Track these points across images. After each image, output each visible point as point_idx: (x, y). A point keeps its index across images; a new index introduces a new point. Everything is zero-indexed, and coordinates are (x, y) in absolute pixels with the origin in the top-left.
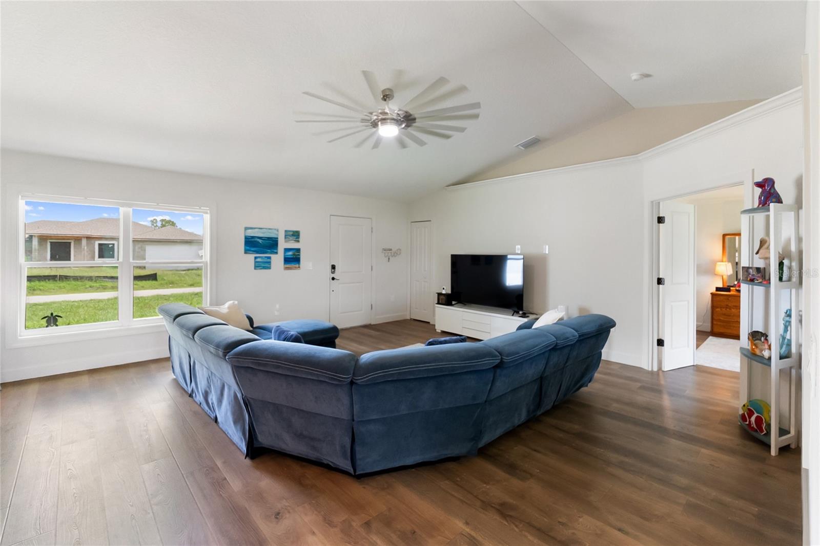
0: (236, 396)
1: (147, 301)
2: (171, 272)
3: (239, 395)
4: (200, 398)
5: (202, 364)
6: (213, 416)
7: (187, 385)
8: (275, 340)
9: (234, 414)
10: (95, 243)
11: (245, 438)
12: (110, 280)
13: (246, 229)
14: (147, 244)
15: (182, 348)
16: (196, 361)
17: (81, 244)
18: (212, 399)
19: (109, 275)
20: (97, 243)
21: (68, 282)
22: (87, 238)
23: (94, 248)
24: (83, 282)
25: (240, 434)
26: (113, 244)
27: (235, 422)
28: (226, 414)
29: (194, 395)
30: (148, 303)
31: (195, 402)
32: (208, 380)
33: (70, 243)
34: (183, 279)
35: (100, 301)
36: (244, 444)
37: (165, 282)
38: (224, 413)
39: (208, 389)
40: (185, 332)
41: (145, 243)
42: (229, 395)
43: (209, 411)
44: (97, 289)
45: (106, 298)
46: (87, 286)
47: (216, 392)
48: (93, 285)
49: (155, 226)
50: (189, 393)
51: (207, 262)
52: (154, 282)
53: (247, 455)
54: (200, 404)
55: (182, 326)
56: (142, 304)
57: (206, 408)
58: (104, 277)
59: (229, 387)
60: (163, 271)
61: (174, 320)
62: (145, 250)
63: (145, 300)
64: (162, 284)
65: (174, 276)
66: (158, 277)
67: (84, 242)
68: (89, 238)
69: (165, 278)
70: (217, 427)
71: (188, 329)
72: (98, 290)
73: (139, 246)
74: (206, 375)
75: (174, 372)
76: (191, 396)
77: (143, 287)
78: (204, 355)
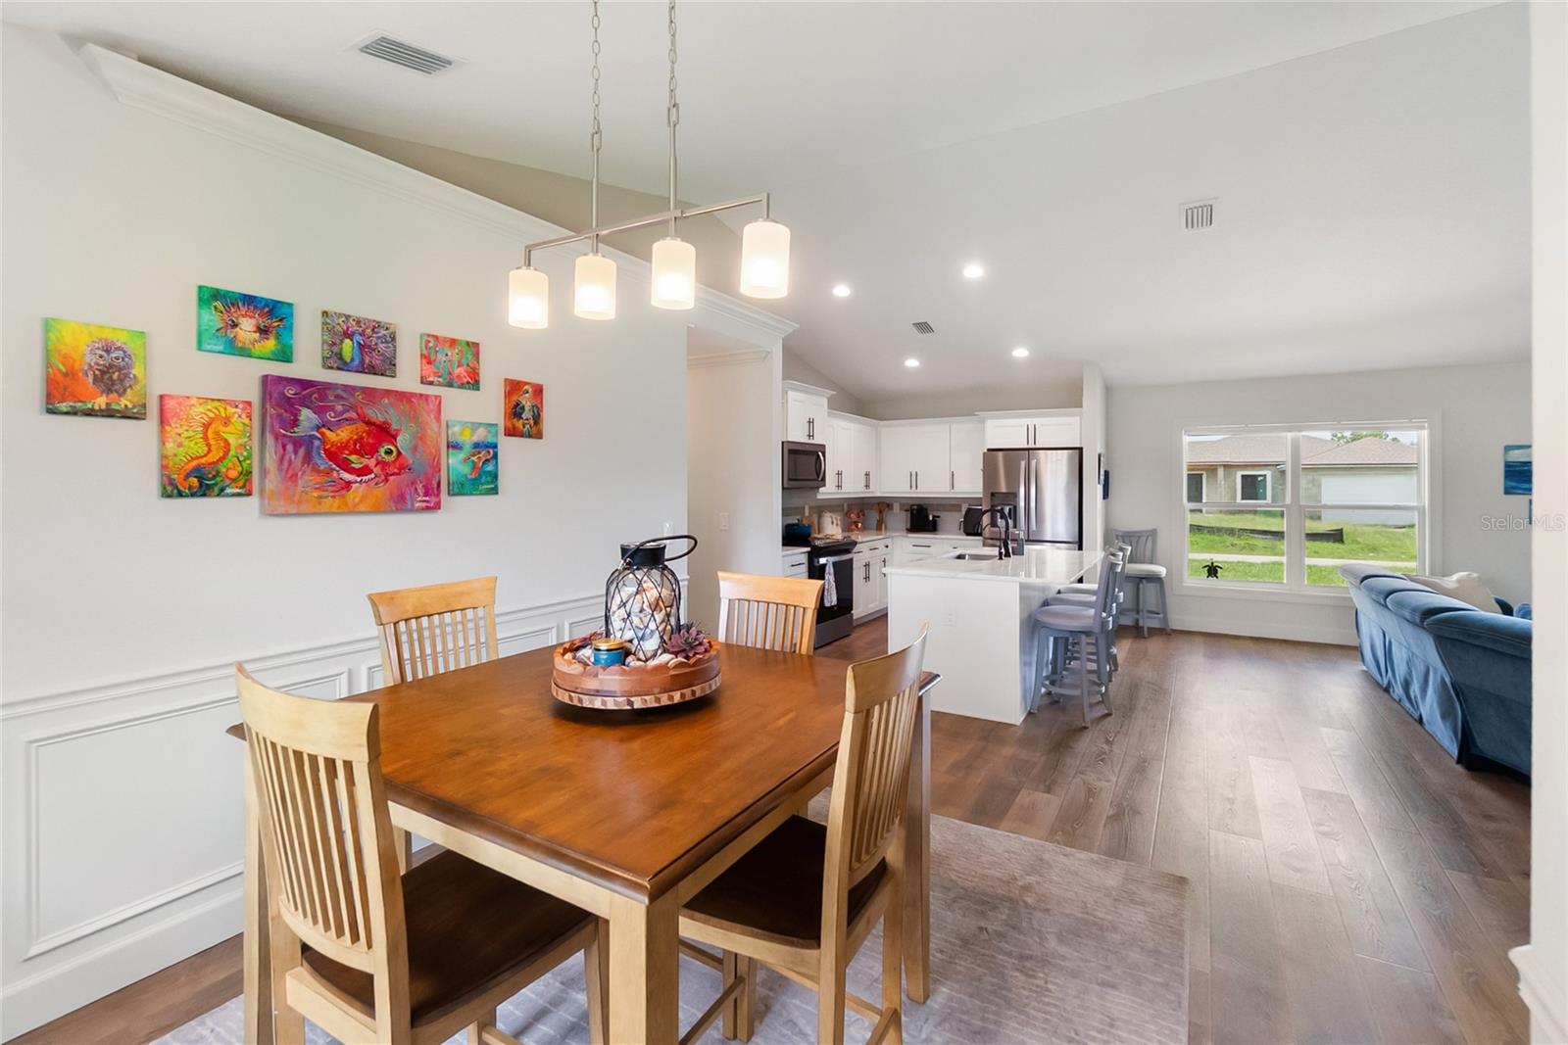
0: (1443, 681)
1: (1324, 573)
2: (1372, 529)
3: (1447, 680)
4: (1398, 691)
5: (1400, 643)
6: (1416, 716)
7: (1381, 675)
8: (1517, 617)
9: (1441, 704)
10: (1235, 474)
11: (1456, 737)
12: (1260, 536)
13: (1508, 448)
14: (1324, 475)
15: (1374, 624)
16: (1392, 640)
17: (1216, 475)
18: (1414, 691)
19: (1259, 528)
20: (1240, 474)
21: (1202, 536)
22: (1225, 466)
23: (1235, 484)
24: (1221, 536)
25: (1451, 734)
26: (1265, 476)
27: (1443, 717)
28: (1431, 706)
29: (1391, 690)
30: (1325, 577)
31: (1392, 698)
32: (1407, 663)
33: (1202, 474)
34: (1398, 543)
35: (1251, 565)
36: (1455, 745)
37: (1360, 546)
38: (1429, 707)
39: (1408, 677)
40: (1374, 596)
41: (1320, 473)
42: (1435, 678)
43: (1412, 709)
44: (1242, 550)
45: (1259, 562)
46: (1228, 544)
47: (1418, 682)
48: (1235, 542)
49: (1339, 439)
50: (1384, 686)
51: (1424, 507)
52: (1337, 545)
53: (1459, 761)
54: (1400, 700)
55: (1371, 589)
56: (1315, 577)
57: (1408, 705)
58: (1253, 531)
59: (1435, 670)
60: (1354, 525)
61: (1362, 582)
62: (1320, 486)
63: (1321, 571)
64: (1353, 550)
65: (1378, 536)
66: (1345, 537)
67: (1221, 472)
68: (1227, 466)
69: (1359, 539)
70: (1423, 730)
71: (1379, 592)
72: (1244, 551)
73: (1310, 478)
74: (1405, 656)
75: (1363, 662)
76: (1387, 690)
77: (1316, 552)
78: (1400, 627)
